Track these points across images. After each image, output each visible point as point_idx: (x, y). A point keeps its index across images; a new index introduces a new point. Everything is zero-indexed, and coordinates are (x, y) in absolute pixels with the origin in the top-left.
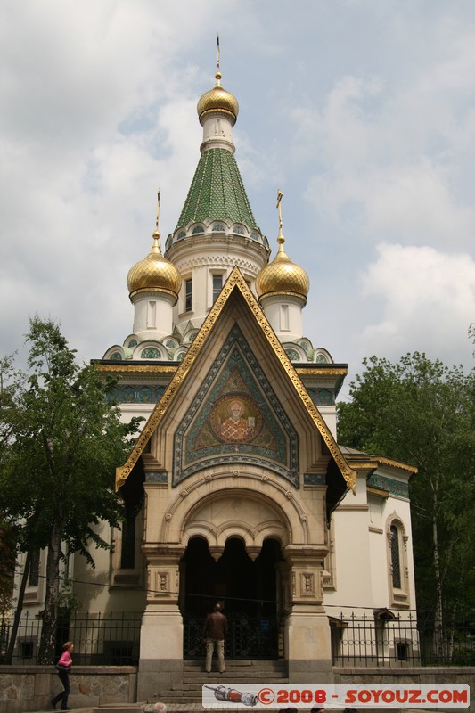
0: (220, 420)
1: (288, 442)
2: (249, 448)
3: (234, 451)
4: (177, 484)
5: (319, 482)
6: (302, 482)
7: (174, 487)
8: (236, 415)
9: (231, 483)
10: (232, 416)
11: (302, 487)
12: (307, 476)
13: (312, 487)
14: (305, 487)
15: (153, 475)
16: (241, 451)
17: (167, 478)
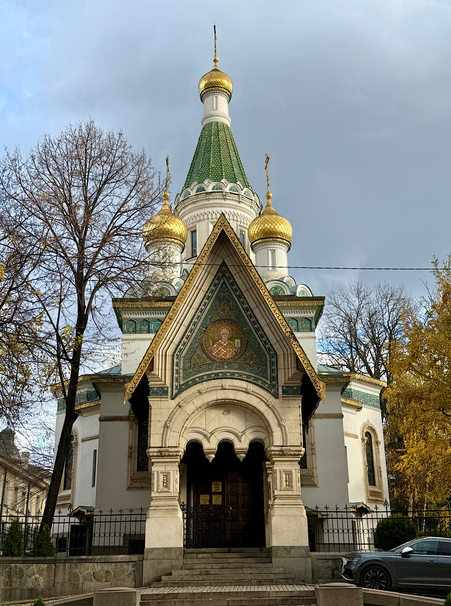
1: (268, 359)
2: (236, 366)
3: (224, 368)
4: (176, 396)
5: (295, 393)
6: (280, 392)
7: (172, 398)
8: (225, 338)
9: (221, 395)
10: (221, 339)
11: (280, 396)
12: (285, 388)
13: (289, 397)
14: (283, 397)
15: (155, 389)
16: (229, 368)
17: (167, 392)
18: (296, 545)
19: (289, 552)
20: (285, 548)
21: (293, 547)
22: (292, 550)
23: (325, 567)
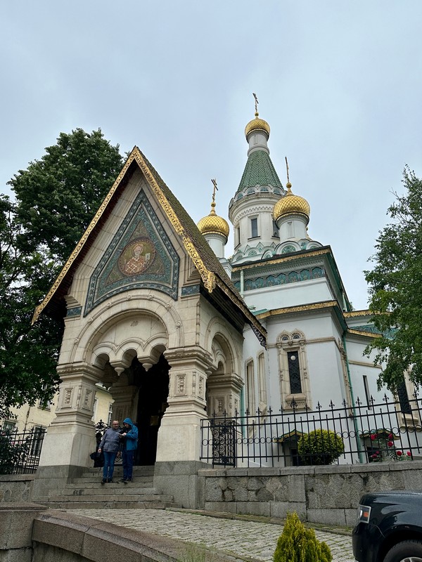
0: (125, 261)
1: (173, 265)
2: (143, 277)
3: (132, 281)
4: (87, 314)
5: (194, 291)
6: (180, 294)
7: (84, 317)
8: (138, 254)
9: (125, 306)
10: (134, 255)
11: (179, 298)
12: (185, 289)
13: (187, 297)
14: (182, 298)
15: (72, 310)
16: (137, 280)
17: (81, 311)
18: (181, 459)
19: (172, 469)
20: (168, 463)
21: (177, 462)
22: (176, 466)
23: (214, 486)
